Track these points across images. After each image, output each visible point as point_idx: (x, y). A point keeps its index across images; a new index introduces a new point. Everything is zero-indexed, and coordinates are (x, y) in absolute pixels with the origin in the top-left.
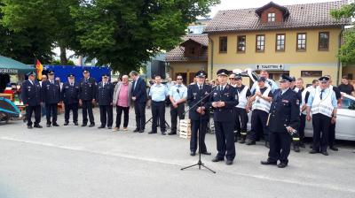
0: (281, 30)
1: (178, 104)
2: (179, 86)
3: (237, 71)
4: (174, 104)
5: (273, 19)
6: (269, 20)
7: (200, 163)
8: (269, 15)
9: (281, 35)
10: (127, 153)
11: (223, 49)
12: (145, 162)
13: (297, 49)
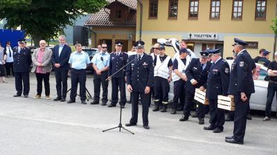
1: (102, 72)
2: (103, 54)
3: (162, 40)
4: (98, 72)
7: (120, 126)
10: (50, 119)
11: (153, 14)
12: (69, 126)
13: (233, 17)
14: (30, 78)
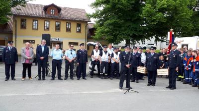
0: (58, 19)
4: (70, 61)
5: (54, 13)
6: (51, 13)
8: (51, 10)
9: (58, 22)
14: (16, 67)
